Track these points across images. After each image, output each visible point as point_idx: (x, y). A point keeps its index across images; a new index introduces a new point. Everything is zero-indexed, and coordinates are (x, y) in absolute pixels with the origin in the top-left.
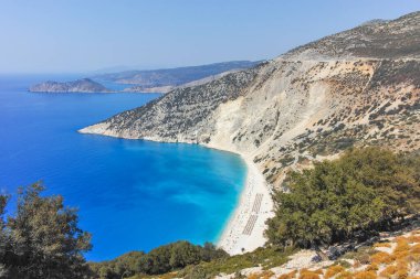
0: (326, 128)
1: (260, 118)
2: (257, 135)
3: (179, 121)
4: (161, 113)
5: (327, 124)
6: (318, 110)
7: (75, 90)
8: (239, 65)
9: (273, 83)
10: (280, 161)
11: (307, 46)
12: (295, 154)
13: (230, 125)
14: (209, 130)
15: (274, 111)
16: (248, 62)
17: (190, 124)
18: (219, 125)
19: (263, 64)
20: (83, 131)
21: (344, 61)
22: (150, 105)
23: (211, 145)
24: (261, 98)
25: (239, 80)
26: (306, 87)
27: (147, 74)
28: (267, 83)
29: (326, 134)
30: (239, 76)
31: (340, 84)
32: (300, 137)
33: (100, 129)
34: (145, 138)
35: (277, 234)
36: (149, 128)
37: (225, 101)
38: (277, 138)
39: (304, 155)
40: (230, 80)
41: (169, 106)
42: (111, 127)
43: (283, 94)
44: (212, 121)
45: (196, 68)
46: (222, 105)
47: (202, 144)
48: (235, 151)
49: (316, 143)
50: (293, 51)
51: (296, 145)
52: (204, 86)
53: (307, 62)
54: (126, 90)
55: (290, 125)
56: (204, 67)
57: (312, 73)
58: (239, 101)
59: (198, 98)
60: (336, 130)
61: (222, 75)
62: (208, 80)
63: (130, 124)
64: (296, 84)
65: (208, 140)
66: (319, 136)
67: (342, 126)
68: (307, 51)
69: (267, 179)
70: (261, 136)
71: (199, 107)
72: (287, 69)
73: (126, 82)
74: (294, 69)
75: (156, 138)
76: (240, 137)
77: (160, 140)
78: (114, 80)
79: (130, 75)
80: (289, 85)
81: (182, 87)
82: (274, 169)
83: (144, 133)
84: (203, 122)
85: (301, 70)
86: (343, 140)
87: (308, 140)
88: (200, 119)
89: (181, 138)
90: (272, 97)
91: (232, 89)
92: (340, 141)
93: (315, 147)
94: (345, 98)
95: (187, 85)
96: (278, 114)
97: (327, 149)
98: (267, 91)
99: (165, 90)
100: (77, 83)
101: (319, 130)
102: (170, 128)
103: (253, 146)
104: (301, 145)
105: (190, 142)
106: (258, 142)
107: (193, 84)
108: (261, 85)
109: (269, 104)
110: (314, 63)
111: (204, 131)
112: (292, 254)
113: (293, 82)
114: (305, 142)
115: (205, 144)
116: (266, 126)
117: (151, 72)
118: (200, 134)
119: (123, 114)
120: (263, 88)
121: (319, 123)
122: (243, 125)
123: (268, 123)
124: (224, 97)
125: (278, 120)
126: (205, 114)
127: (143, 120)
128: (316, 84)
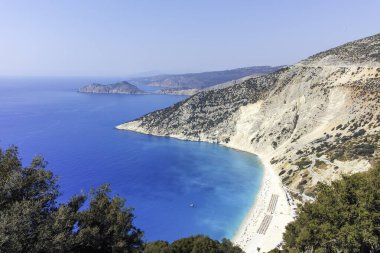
0: (345, 133)
1: (279, 121)
2: (275, 138)
3: (202, 121)
4: (186, 114)
5: (347, 129)
6: (338, 114)
7: (114, 91)
8: (260, 70)
9: (292, 88)
10: (297, 164)
11: (328, 53)
12: (313, 158)
13: (249, 126)
14: (229, 132)
15: (293, 114)
16: (269, 68)
17: (212, 124)
18: (239, 126)
19: (283, 70)
20: (119, 127)
21: (366, 67)
22: (177, 106)
23: (230, 144)
24: (281, 102)
25: (259, 84)
26: (326, 92)
27: (176, 78)
28: (286, 87)
29: (345, 139)
30: (260, 80)
31: (361, 89)
32: (318, 141)
33: (133, 126)
34: (172, 136)
36: (175, 127)
37: (245, 104)
38: (294, 140)
39: (321, 159)
40: (250, 84)
41: (194, 107)
42: (143, 125)
43: (303, 99)
44: (232, 122)
45: (219, 73)
46: (242, 108)
47: (221, 143)
48: (253, 152)
49: (334, 147)
50: (313, 57)
51: (314, 149)
52: (226, 90)
53: (328, 67)
54: (157, 92)
55: (308, 129)
56: (227, 72)
57: (333, 78)
58: (259, 104)
59: (220, 100)
60: (356, 136)
61: (244, 79)
62: (230, 84)
63: (158, 123)
64: (315, 89)
65: (227, 140)
66: (337, 141)
67: (363, 132)
68: (328, 57)
69: (284, 180)
70: (279, 138)
71: (221, 109)
72: (307, 75)
73: (157, 85)
74: (314, 74)
75: (180, 136)
76: (258, 138)
77: (185, 138)
78: (148, 83)
79: (161, 79)
80: (308, 90)
81: (206, 90)
82: (291, 171)
83: (170, 131)
84: (224, 123)
85: (321, 75)
86: (363, 146)
87: (326, 144)
88: (221, 120)
89: (203, 137)
90: (290, 101)
91: (252, 93)
92: (359, 147)
93: (334, 152)
94: (367, 103)
95: (211, 89)
96: (297, 117)
97: (346, 154)
98: (286, 95)
99: (191, 92)
100: (116, 85)
101: (338, 135)
102: (194, 127)
103: (271, 147)
104: (319, 149)
105: (211, 141)
106: (275, 144)
107: (216, 87)
108: (280, 89)
109: (288, 107)
110: (334, 68)
111: (225, 132)
113: (313, 87)
114: (323, 146)
115: (224, 144)
116: (284, 129)
117: (179, 76)
118: (220, 134)
119: (153, 113)
120: (283, 92)
121: (338, 128)
122: (262, 127)
123: (286, 126)
124: (245, 100)
125: (296, 123)
126: (227, 115)
127: (171, 120)
128: (336, 89)
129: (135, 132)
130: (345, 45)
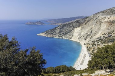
0: (106, 36)
1: (86, 32)
2: (85, 37)
3: (63, 33)
4: (58, 31)
5: (106, 35)
6: (104, 30)
7: (36, 24)
8: (81, 17)
9: (90, 23)
10: (92, 45)
11: (101, 12)
12: (96, 43)
13: (77, 34)
14: (71, 35)
15: (90, 30)
16: (83, 17)
17: (66, 33)
18: (74, 34)
19: (87, 17)
20: (38, 35)
21: (112, 16)
22: (55, 28)
23: (72, 39)
24: (87, 27)
25: (80, 22)
26: (100, 24)
27: (55, 20)
28: (88, 23)
29: (106, 38)
30: (80, 21)
31: (111, 23)
32: (98, 38)
33: (42, 34)
34: (54, 37)
35: (91, 65)
36: (55, 34)
37: (76, 28)
38: (91, 38)
39: (99, 43)
40: (78, 22)
41: (61, 29)
42: (45, 34)
43: (93, 26)
44: (72, 33)
45: (68, 18)
47: (69, 39)
48: (78, 42)
49: (103, 40)
50: (97, 14)
52: (70, 23)
53: (101, 16)
54: (49, 24)
55: (95, 35)
56: (71, 18)
57: (102, 20)
58: (80, 28)
59: (69, 27)
60: (109, 37)
61: (76, 20)
62: (72, 22)
63: (50, 33)
65: (71, 38)
66: (104, 38)
67: (111, 35)
68: (101, 14)
69: (88, 50)
70: (86, 37)
71: (69, 29)
72: (95, 19)
73: (49, 22)
74: (97, 19)
75: (57, 37)
76: (80, 38)
77: (58, 38)
78: (46, 21)
79: (50, 20)
80: (95, 23)
81: (64, 24)
82: (90, 47)
83: (54, 36)
84: (70, 33)
85: (99, 19)
86: (111, 40)
87: (100, 39)
88: (69, 32)
89: (64, 37)
90: (90, 27)
91: (78, 24)
92: (110, 40)
93: (103, 41)
94: (112, 27)
95: (66, 23)
96: (92, 31)
97: (106, 42)
98: (88, 25)
99: (60, 24)
100: (37, 22)
101: (104, 36)
102: (61, 34)
103: (84, 40)
104: (98, 41)
105: (66, 39)
107: (67, 23)
108: (87, 23)
110: (103, 17)
111: (70, 36)
112: (96, 70)
113: (96, 22)
116: (88, 35)
117: (56, 19)
118: (69, 36)
119: (48, 30)
120: (88, 24)
121: (104, 34)
122: (81, 34)
123: (88, 34)
124: (76, 26)
125: (91, 33)
126: (71, 31)
127: (54, 32)
128: (103, 23)
129: (43, 36)
130: (106, 10)
